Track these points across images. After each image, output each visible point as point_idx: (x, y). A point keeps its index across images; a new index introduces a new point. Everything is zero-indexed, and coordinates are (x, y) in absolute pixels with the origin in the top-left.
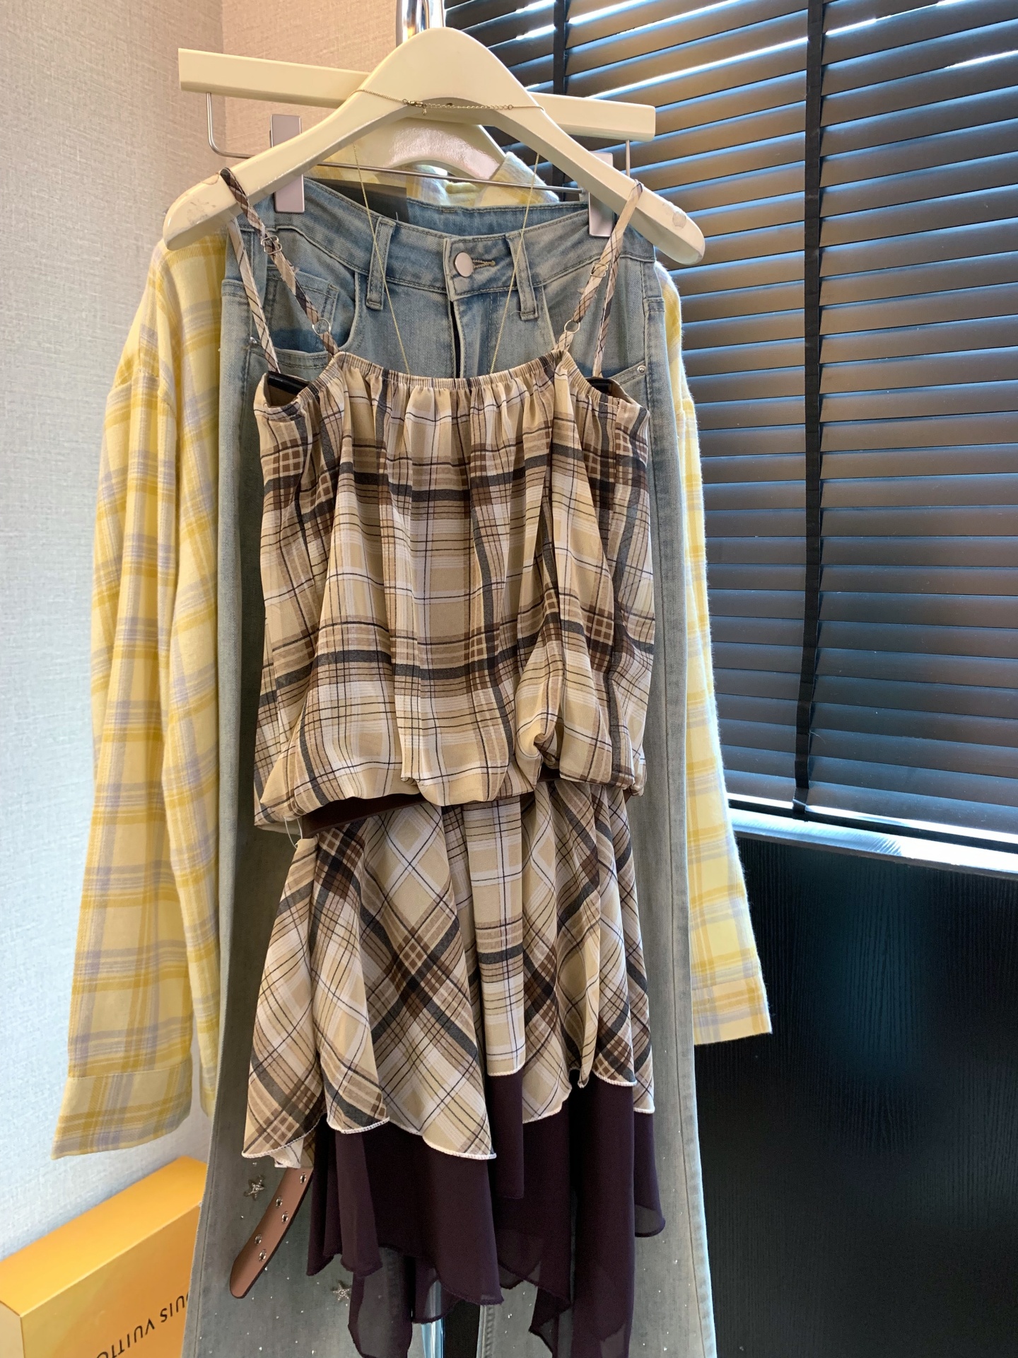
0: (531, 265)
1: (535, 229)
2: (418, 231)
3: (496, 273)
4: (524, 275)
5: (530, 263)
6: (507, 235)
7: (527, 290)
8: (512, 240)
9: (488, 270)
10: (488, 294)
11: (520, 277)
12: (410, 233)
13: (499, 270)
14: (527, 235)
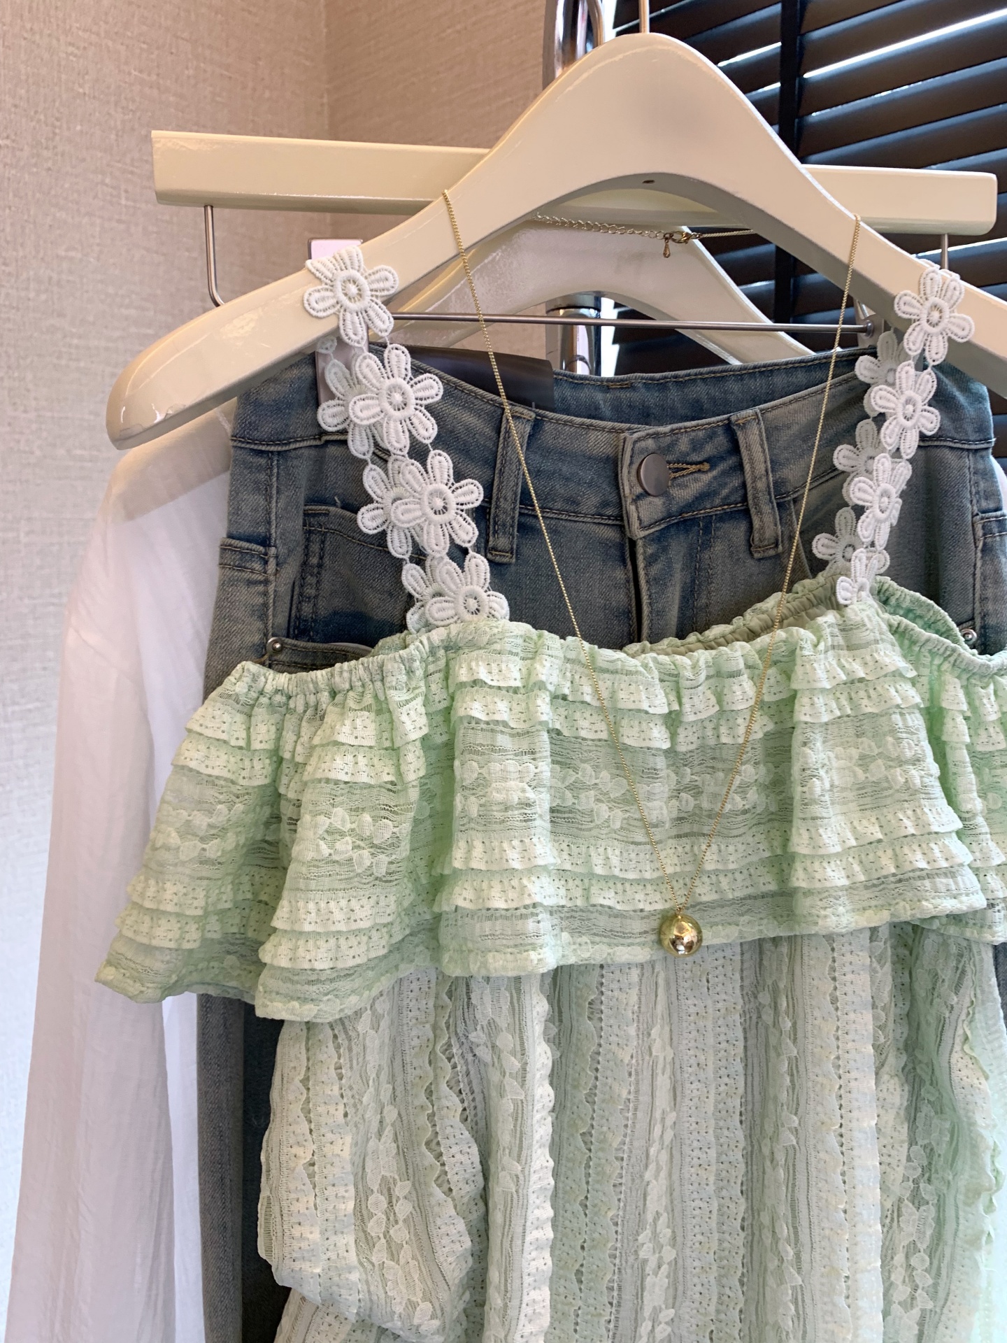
0: (775, 464)
1: (784, 404)
2: (572, 424)
3: (710, 483)
4: (761, 485)
5: (772, 461)
6: (733, 418)
7: (766, 509)
8: (743, 427)
9: (696, 480)
10: (694, 521)
11: (755, 488)
12: (561, 429)
13: (715, 478)
14: (769, 415)
